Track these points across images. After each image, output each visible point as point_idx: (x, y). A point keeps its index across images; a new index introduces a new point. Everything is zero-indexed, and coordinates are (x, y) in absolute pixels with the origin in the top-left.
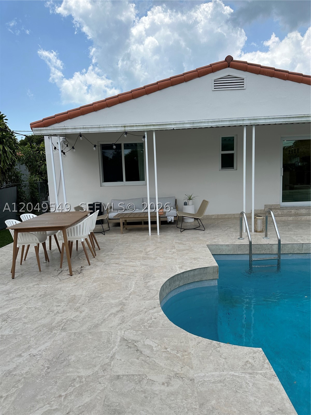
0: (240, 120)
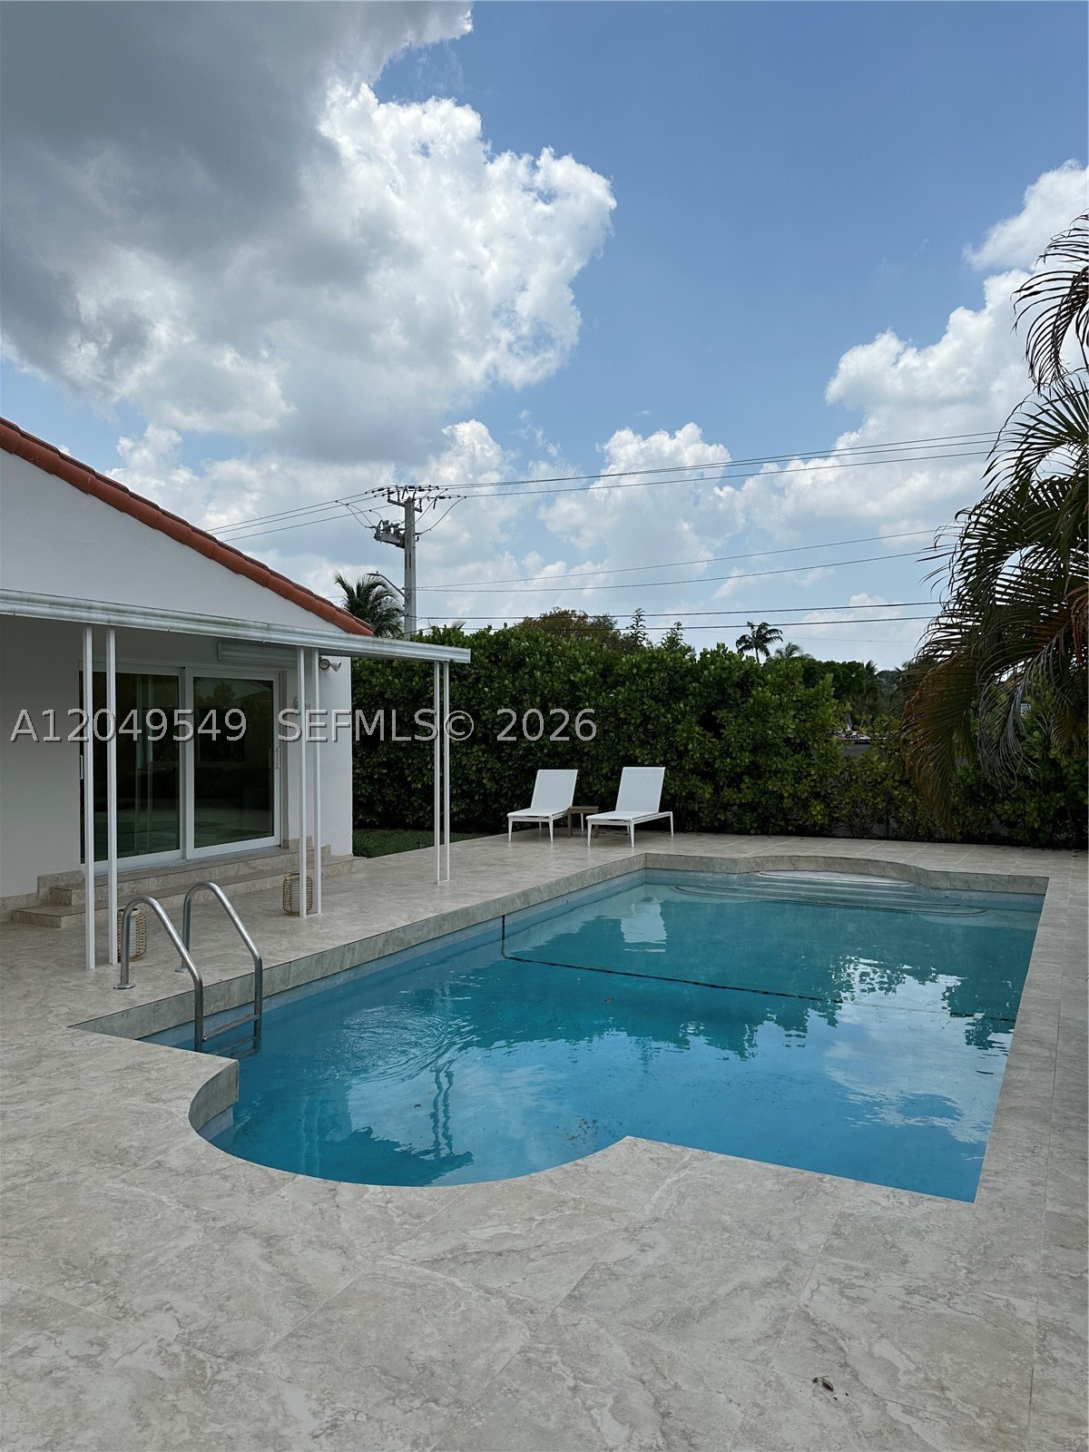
0: (80, 607)
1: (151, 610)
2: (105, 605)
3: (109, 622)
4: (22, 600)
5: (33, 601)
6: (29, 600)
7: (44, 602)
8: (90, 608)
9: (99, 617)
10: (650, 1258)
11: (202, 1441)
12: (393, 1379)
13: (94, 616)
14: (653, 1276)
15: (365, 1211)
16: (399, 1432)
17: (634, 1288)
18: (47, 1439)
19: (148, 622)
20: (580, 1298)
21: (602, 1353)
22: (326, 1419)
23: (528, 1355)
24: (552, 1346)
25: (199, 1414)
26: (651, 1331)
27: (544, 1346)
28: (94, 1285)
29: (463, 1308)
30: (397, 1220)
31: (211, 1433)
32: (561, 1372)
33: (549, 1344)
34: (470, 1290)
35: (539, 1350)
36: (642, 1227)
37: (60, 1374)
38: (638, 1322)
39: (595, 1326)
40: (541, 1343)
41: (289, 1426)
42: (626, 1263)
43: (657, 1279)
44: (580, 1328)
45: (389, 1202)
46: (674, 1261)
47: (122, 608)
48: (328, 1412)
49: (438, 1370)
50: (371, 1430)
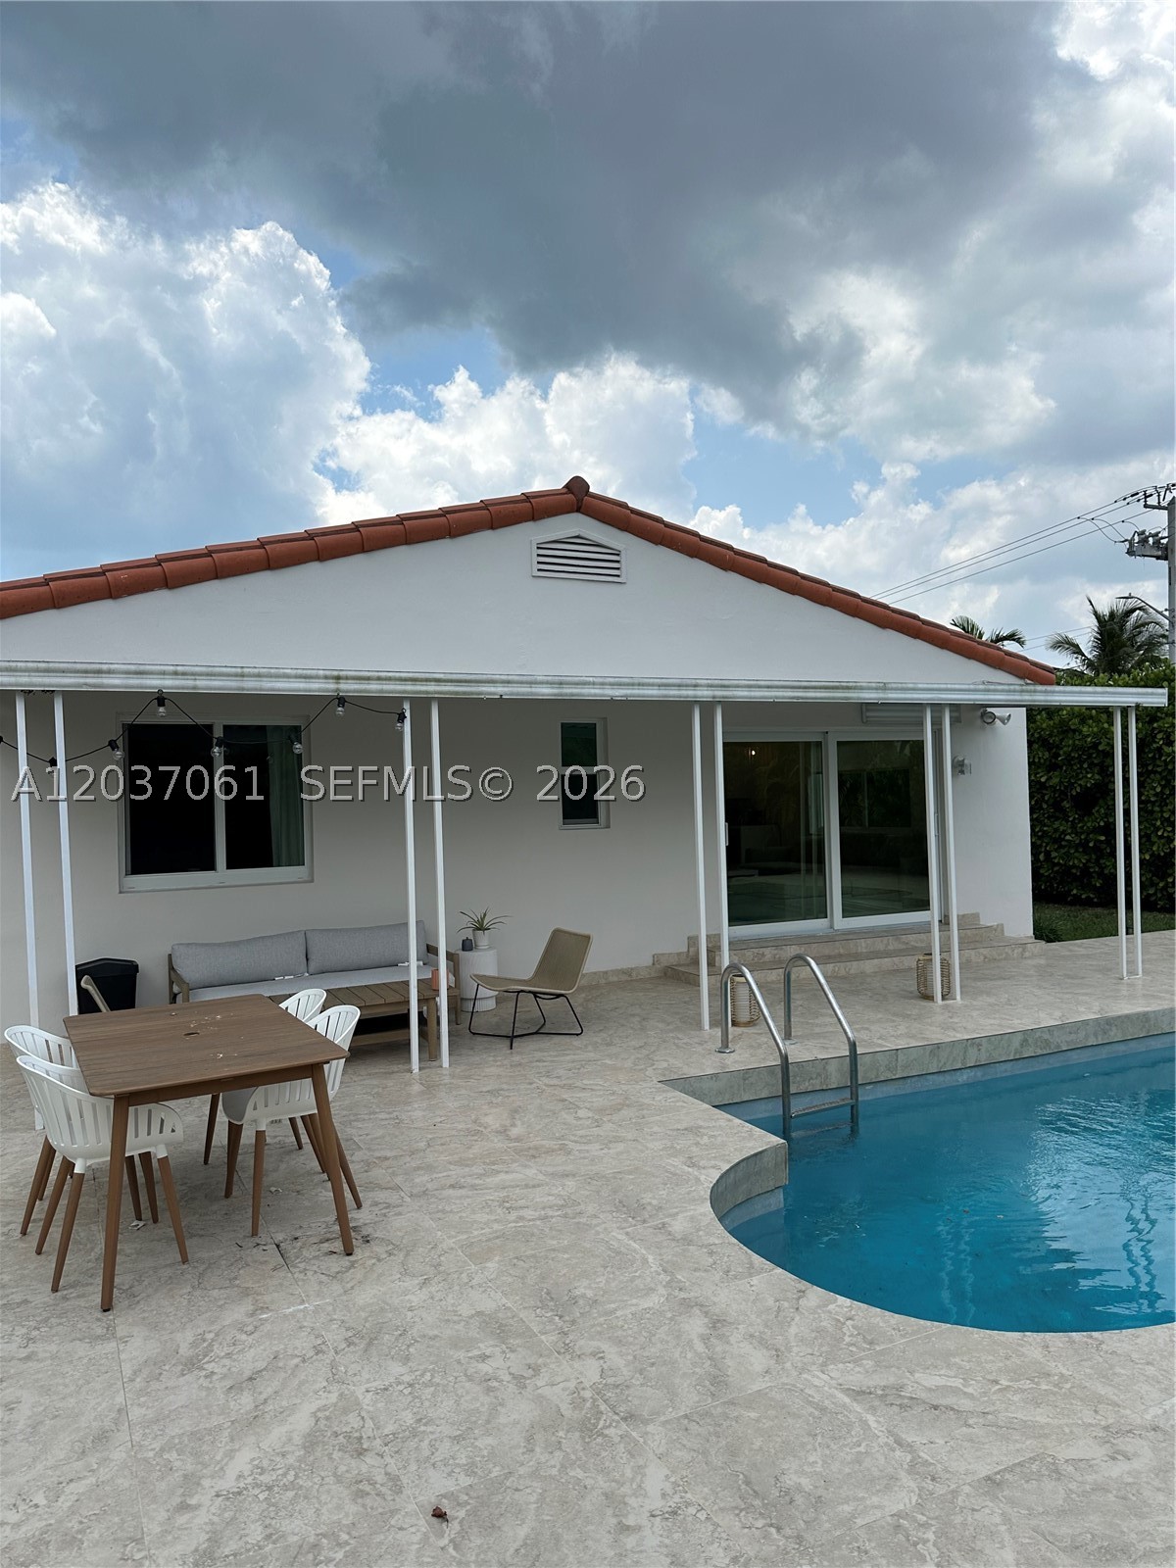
0: (687, 686)
1: (755, 682)
2: (709, 681)
3: (714, 697)
4: (633, 685)
5: (643, 685)
6: (639, 685)
7: (653, 685)
8: (696, 686)
9: (705, 694)
10: (1117, 1470)
11: (563, 1480)
12: (751, 1492)
13: (699, 693)
14: (1108, 1491)
15: (821, 1321)
16: (727, 1543)
17: (1074, 1496)
18: (459, 1432)
19: (753, 694)
20: (998, 1484)
21: (987, 1552)
22: (671, 1503)
23: (901, 1521)
24: (933, 1522)
25: (573, 1457)
26: (1064, 1550)
27: (925, 1519)
28: (557, 1318)
29: (862, 1449)
30: (847, 1339)
31: (574, 1477)
32: (926, 1553)
33: (932, 1519)
34: (880, 1434)
35: (916, 1521)
36: (1130, 1431)
37: (495, 1384)
38: (1052, 1534)
39: (997, 1519)
40: (923, 1514)
41: (637, 1497)
42: (1082, 1465)
43: (1110, 1495)
44: (977, 1516)
45: (850, 1319)
46: (1148, 1483)
47: (726, 683)
48: (677, 1498)
49: (799, 1500)
50: (703, 1530)
